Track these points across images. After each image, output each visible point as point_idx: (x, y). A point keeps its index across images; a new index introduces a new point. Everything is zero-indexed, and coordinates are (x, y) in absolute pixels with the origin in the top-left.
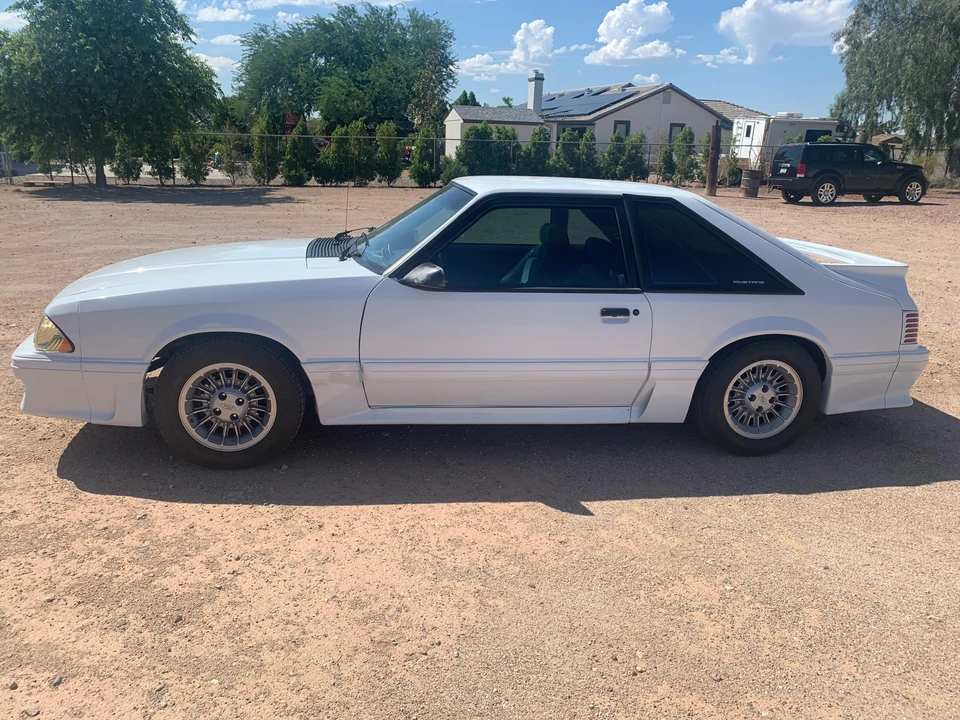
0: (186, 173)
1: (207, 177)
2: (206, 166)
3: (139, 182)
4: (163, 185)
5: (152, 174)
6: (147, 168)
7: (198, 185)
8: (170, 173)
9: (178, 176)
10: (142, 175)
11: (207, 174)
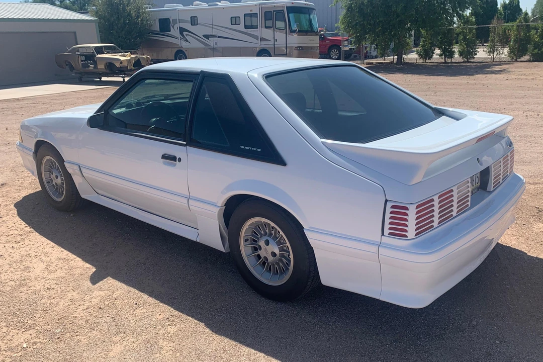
0: (461, 54)
1: (475, 56)
2: (475, 48)
3: (432, 60)
4: (445, 62)
5: (440, 55)
6: (438, 51)
7: (468, 62)
8: (451, 54)
9: (456, 56)
10: (435, 56)
11: (476, 54)
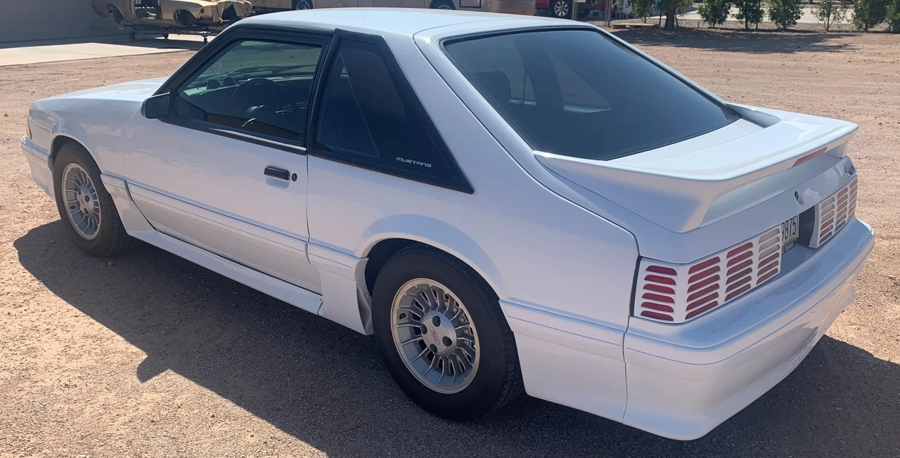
0: (774, 16)
1: (798, 21)
2: (798, 7)
3: (725, 25)
4: (747, 29)
5: (739, 17)
6: (735, 10)
7: (785, 30)
8: (757, 16)
9: (766, 19)
10: (729, 18)
11: (799, 18)
